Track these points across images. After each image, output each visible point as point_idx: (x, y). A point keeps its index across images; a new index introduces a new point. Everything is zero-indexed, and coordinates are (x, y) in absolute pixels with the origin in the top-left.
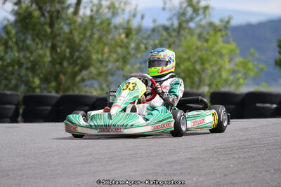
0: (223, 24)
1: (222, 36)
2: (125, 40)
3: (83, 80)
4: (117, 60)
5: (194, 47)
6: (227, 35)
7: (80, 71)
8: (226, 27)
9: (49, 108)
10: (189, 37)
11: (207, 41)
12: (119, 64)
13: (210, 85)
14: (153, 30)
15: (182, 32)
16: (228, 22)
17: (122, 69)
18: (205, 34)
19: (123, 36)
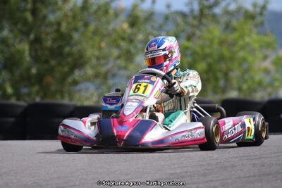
0: (258, 10)
1: (256, 26)
2: (129, 31)
3: (75, 83)
4: (119, 57)
5: (216, 41)
6: (262, 24)
7: (72, 70)
8: (261, 14)
11: (234, 30)
12: (121, 62)
14: (167, 18)
15: (204, 21)
16: (264, 7)
17: (125, 68)
18: (234, 23)
19: (125, 26)
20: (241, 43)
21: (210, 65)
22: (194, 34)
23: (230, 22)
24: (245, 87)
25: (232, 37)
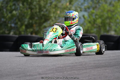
5: (106, 10)
9: (12, 43)
10: (104, 4)
11: (113, 6)
13: (115, 31)
15: (100, 1)
18: (113, 3)
19: (68, 4)
20: (116, 11)
21: (103, 20)
22: (96, 7)
23: (112, 2)
24: (117, 30)
25: (112, 8)
